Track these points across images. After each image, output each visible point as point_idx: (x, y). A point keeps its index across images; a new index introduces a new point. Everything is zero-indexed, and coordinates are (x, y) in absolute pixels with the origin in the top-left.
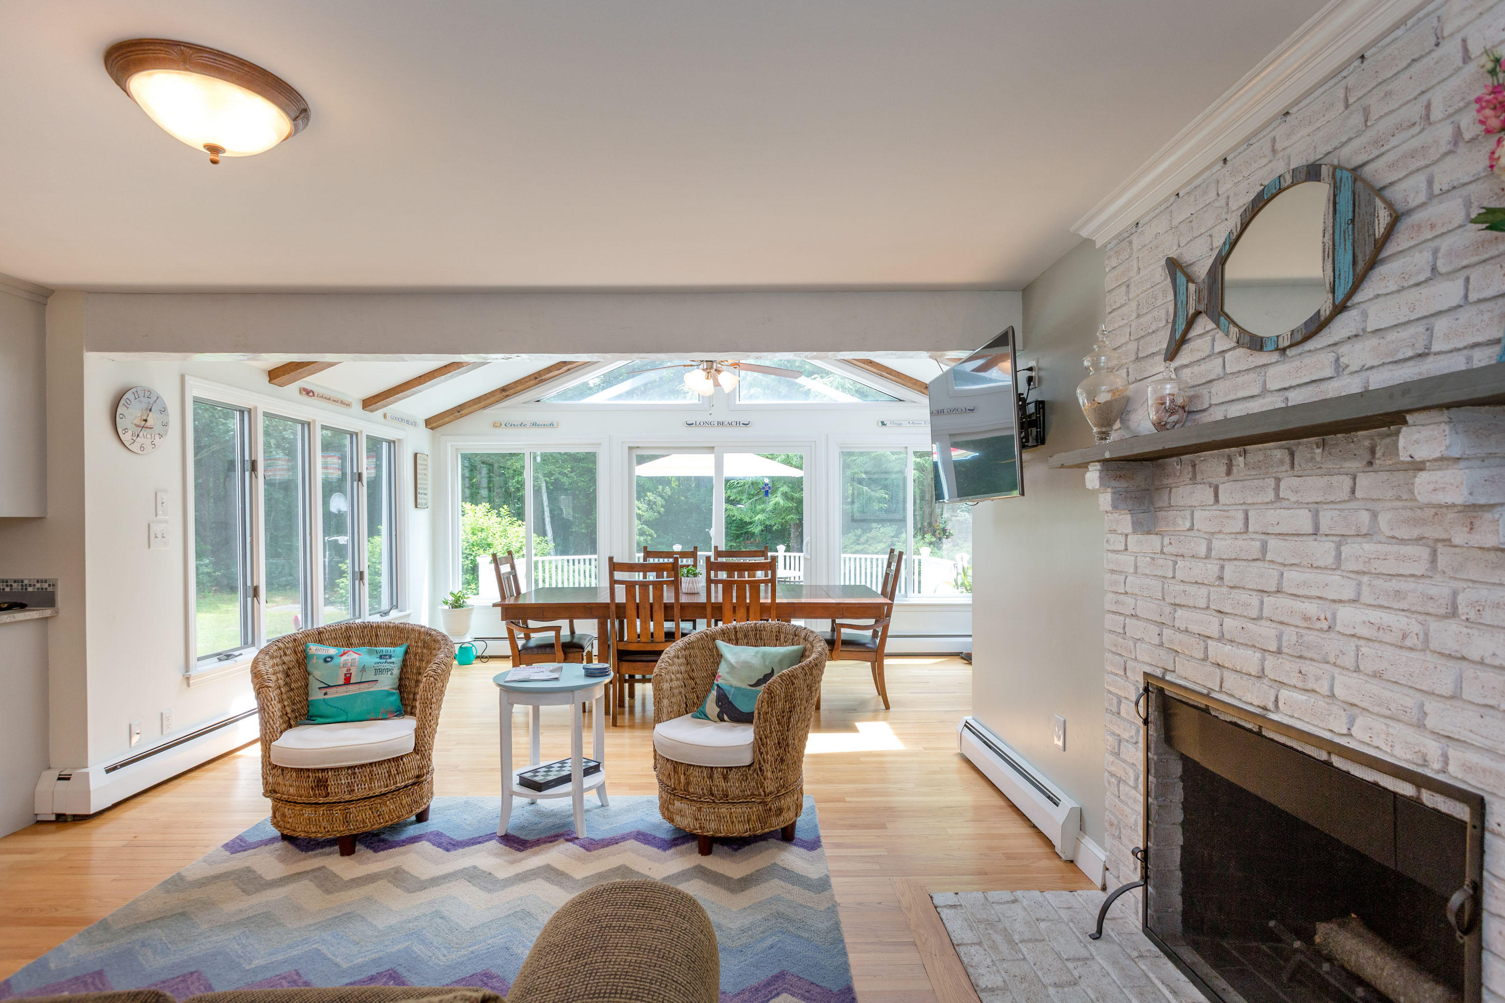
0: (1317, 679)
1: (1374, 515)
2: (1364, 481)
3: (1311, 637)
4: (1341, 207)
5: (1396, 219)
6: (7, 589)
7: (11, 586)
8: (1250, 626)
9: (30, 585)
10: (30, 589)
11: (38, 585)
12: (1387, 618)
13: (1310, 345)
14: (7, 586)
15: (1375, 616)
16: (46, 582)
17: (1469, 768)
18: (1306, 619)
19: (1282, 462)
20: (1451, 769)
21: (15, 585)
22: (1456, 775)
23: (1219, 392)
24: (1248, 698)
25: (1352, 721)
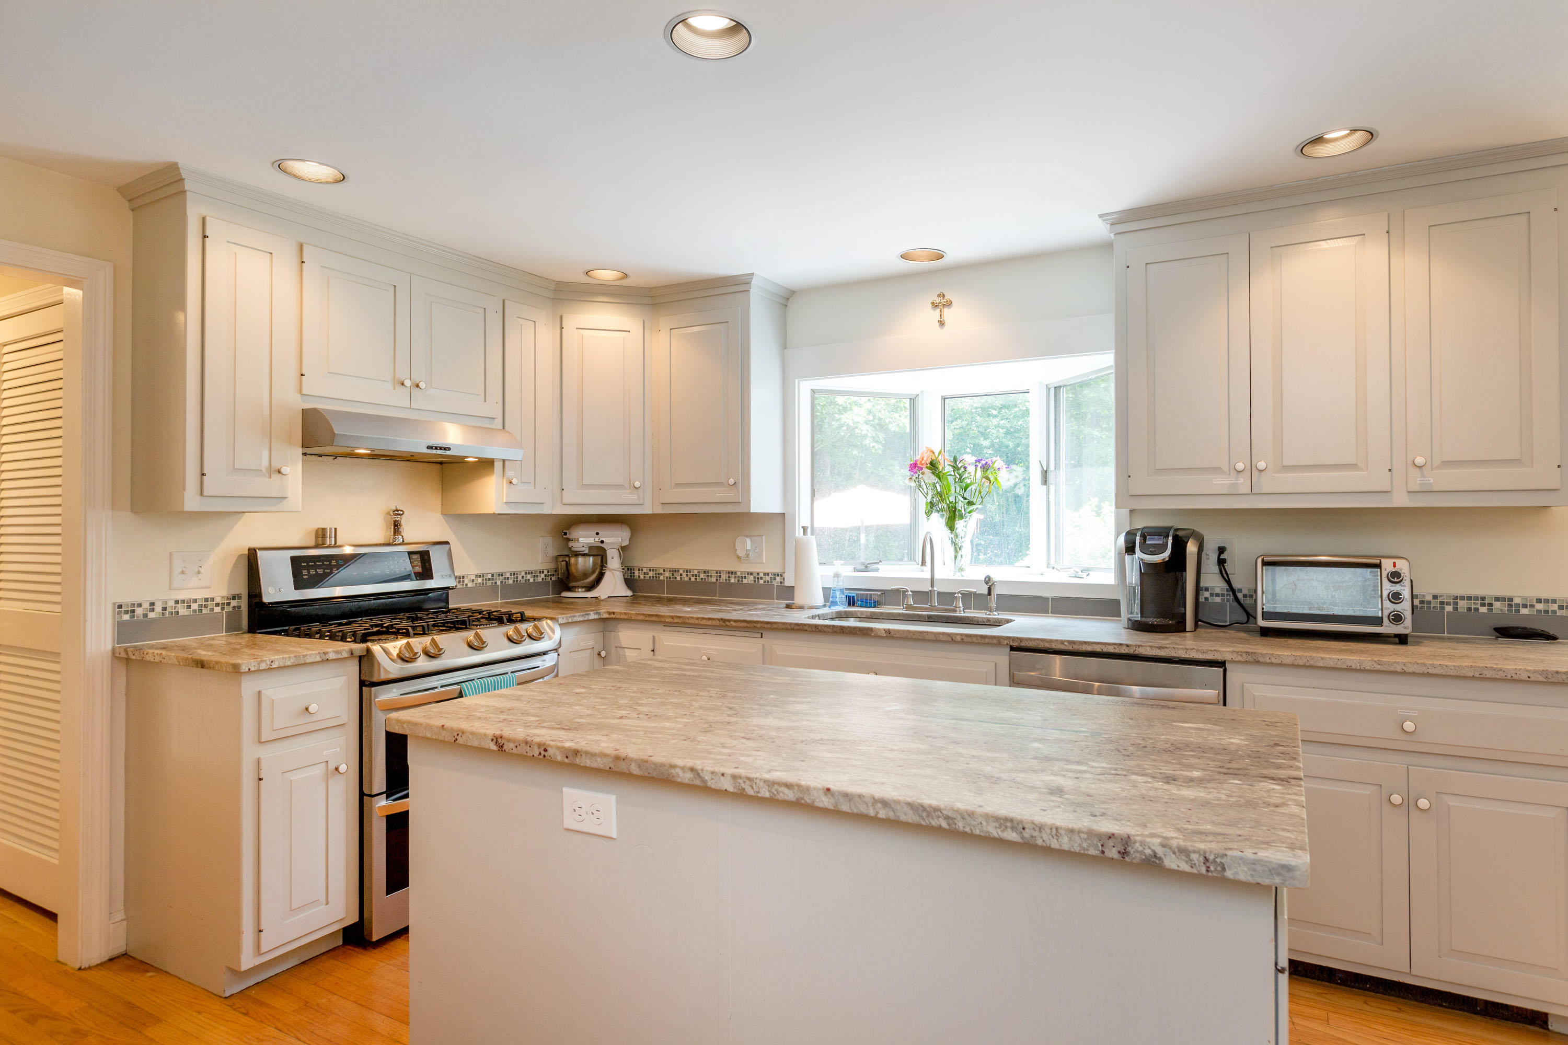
6: (1484, 610)
7: (1490, 605)
9: (1525, 606)
10: (1524, 611)
11: (1540, 606)
14: (1483, 605)
16: (1554, 601)
21: (1497, 605)
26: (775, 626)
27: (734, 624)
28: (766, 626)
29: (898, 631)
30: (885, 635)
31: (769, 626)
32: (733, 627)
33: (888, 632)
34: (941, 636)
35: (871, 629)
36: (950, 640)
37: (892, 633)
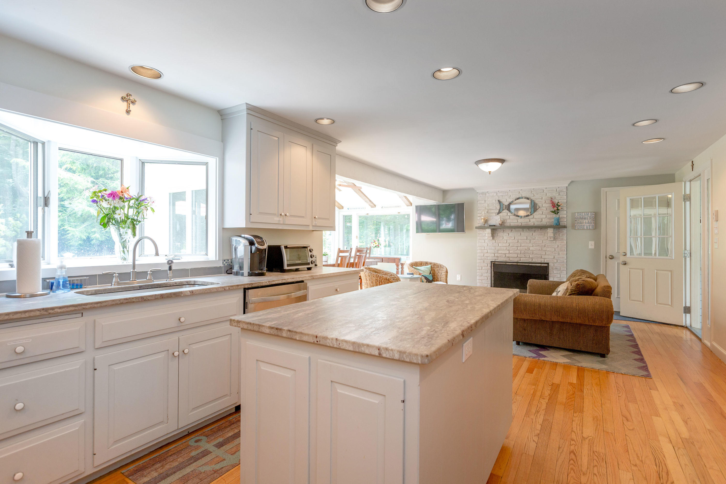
0: (527, 256)
1: (535, 237)
2: (534, 234)
3: (526, 251)
4: (532, 204)
5: (539, 207)
8: (515, 251)
12: (537, 248)
13: (526, 218)
15: (536, 248)
17: (547, 261)
18: (525, 249)
19: (522, 231)
20: (545, 261)
22: (546, 262)
23: (508, 221)
24: (515, 260)
25: (532, 259)
26: (105, 304)
27: (59, 310)
28: (96, 305)
29: (197, 290)
30: (190, 294)
31: (99, 305)
32: (58, 313)
33: (192, 292)
34: (219, 289)
35: (181, 292)
36: (224, 290)
37: (194, 292)
